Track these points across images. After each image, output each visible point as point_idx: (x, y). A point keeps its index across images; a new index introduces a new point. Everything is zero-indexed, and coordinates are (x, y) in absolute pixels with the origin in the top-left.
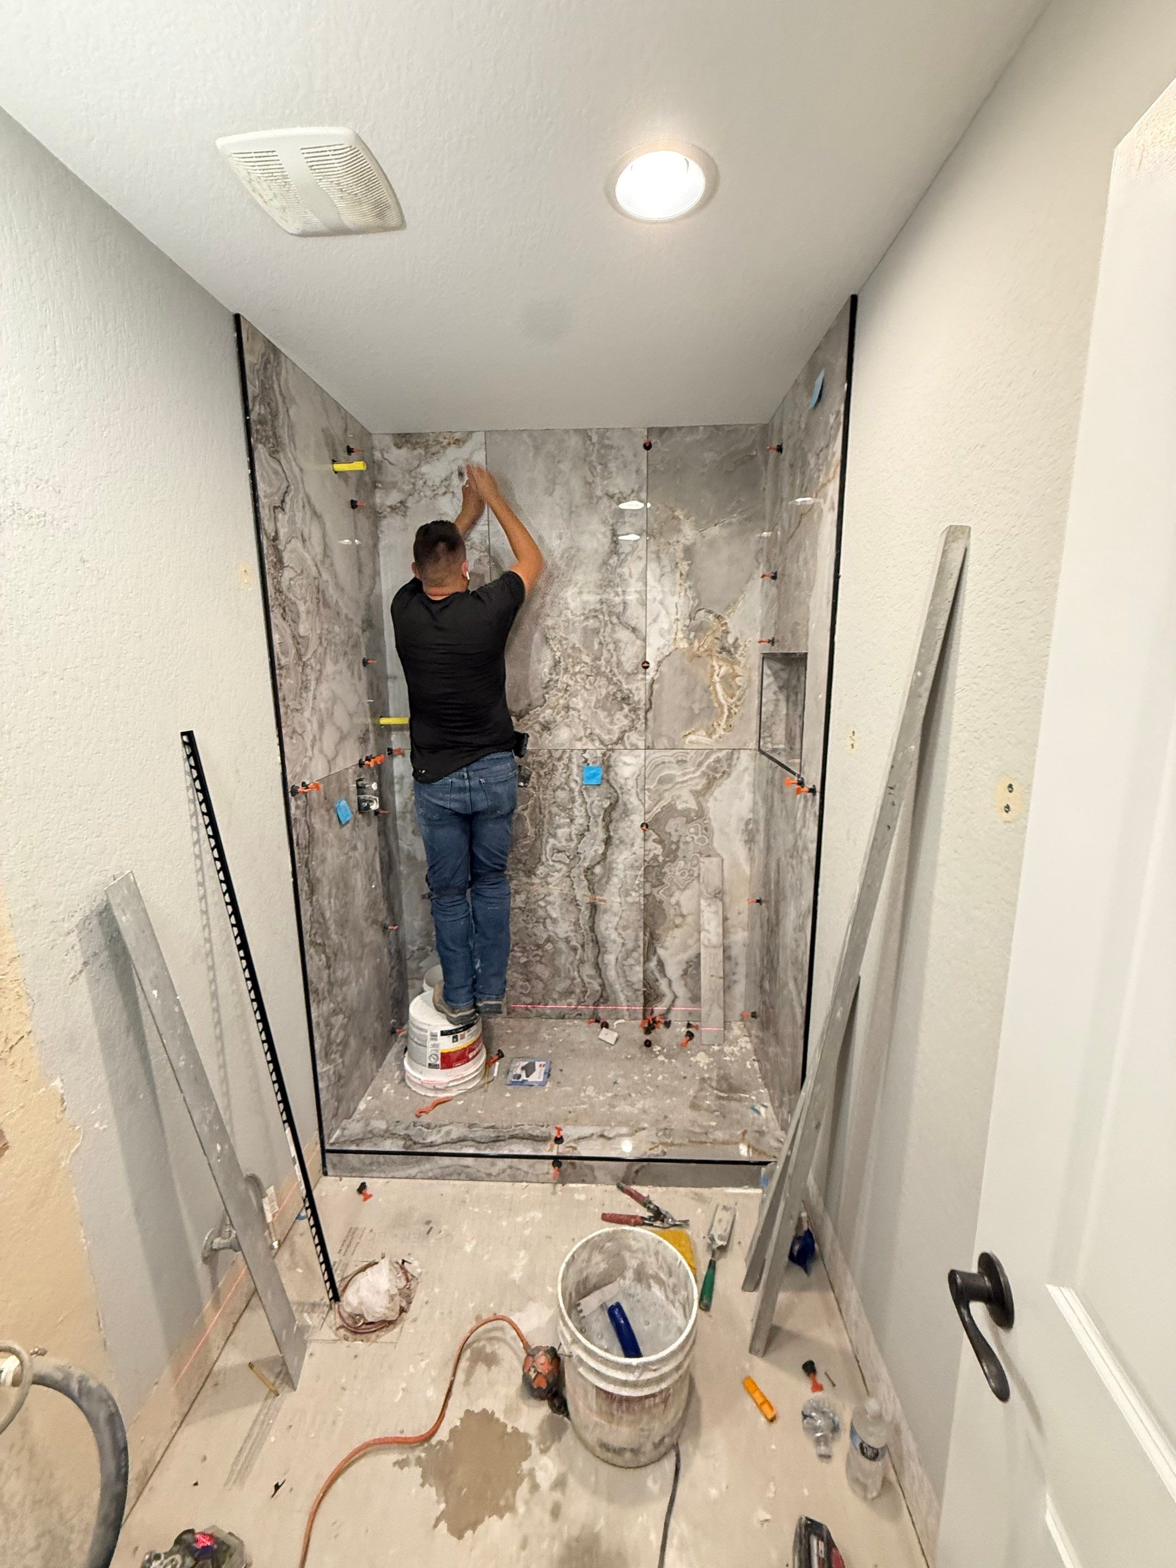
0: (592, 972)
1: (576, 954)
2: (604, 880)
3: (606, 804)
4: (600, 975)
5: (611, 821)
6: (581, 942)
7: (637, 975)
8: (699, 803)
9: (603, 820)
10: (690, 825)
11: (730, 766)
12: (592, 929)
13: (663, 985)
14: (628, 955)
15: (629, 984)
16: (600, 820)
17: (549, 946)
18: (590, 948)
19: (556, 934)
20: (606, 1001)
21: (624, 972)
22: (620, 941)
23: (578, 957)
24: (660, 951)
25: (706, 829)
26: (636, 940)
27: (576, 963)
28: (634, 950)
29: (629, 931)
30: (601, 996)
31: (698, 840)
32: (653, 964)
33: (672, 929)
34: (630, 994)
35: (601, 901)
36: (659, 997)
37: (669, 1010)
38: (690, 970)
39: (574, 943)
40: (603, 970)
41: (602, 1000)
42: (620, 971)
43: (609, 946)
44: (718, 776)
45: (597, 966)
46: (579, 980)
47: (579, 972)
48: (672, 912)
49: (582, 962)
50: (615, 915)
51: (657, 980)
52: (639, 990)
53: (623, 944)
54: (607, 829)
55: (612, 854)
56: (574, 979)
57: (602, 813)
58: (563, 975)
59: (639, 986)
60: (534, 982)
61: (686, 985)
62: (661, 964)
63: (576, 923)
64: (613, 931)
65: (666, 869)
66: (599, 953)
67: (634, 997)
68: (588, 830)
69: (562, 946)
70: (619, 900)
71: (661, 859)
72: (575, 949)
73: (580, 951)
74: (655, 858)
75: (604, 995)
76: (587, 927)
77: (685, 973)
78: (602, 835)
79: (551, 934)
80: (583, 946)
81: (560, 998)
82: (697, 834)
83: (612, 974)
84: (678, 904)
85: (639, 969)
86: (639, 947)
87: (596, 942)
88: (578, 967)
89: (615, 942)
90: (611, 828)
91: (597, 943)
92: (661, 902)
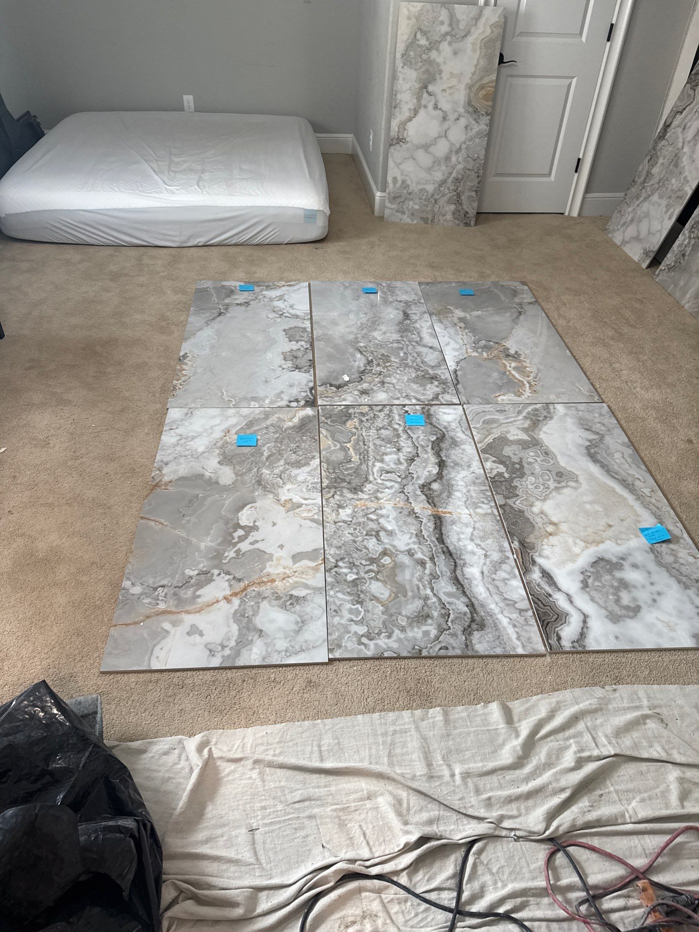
0: (451, 589)
1: (425, 568)
2: (444, 495)
3: (434, 438)
4: (464, 593)
5: (441, 450)
6: (428, 554)
7: (517, 590)
8: (530, 436)
9: (432, 449)
10: (528, 450)
11: (549, 412)
12: (441, 540)
13: (561, 601)
14: (496, 567)
15: (511, 604)
16: (429, 449)
17: (386, 560)
18: (441, 560)
19: (394, 546)
20: (482, 626)
21: (497, 587)
22: (481, 552)
23: (427, 572)
24: (539, 560)
25: (546, 453)
26: (502, 550)
27: (427, 578)
28: (503, 561)
29: (490, 541)
30: (473, 620)
31: (541, 461)
32: (536, 575)
33: (547, 537)
34: (514, 616)
35: (445, 513)
36: (561, 617)
37: (582, 635)
38: (590, 581)
39: (419, 555)
40: (466, 586)
41: (474, 626)
42: (490, 586)
43: (467, 557)
44: (541, 419)
45: (457, 581)
46: (434, 600)
47: (432, 589)
48: (539, 520)
49: (434, 577)
50: (467, 525)
51: (550, 595)
52: (526, 611)
53: (486, 556)
54: (438, 454)
55: (449, 473)
56: (426, 598)
57: (430, 444)
58: (410, 594)
59: (525, 604)
60: (370, 605)
61: (592, 599)
62: (546, 575)
63: (419, 535)
64: (467, 542)
65: (516, 483)
66: (456, 566)
67: (521, 620)
68: (418, 456)
69: (405, 559)
70: (467, 512)
71: (507, 475)
72: (422, 563)
73: (429, 565)
74: (500, 474)
75: (476, 618)
76: (434, 539)
77: (585, 585)
78: (433, 459)
79: (387, 546)
80: (432, 559)
81: (410, 625)
82: (539, 457)
83: (480, 590)
84: (542, 512)
85: (516, 583)
86: (508, 558)
87: (448, 553)
88: (430, 583)
89: (473, 553)
90: (443, 454)
91: (451, 554)
92: (521, 512)
